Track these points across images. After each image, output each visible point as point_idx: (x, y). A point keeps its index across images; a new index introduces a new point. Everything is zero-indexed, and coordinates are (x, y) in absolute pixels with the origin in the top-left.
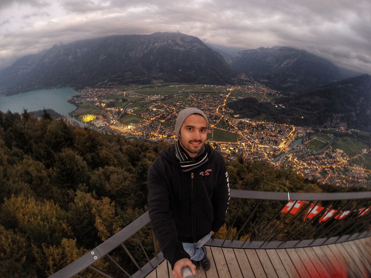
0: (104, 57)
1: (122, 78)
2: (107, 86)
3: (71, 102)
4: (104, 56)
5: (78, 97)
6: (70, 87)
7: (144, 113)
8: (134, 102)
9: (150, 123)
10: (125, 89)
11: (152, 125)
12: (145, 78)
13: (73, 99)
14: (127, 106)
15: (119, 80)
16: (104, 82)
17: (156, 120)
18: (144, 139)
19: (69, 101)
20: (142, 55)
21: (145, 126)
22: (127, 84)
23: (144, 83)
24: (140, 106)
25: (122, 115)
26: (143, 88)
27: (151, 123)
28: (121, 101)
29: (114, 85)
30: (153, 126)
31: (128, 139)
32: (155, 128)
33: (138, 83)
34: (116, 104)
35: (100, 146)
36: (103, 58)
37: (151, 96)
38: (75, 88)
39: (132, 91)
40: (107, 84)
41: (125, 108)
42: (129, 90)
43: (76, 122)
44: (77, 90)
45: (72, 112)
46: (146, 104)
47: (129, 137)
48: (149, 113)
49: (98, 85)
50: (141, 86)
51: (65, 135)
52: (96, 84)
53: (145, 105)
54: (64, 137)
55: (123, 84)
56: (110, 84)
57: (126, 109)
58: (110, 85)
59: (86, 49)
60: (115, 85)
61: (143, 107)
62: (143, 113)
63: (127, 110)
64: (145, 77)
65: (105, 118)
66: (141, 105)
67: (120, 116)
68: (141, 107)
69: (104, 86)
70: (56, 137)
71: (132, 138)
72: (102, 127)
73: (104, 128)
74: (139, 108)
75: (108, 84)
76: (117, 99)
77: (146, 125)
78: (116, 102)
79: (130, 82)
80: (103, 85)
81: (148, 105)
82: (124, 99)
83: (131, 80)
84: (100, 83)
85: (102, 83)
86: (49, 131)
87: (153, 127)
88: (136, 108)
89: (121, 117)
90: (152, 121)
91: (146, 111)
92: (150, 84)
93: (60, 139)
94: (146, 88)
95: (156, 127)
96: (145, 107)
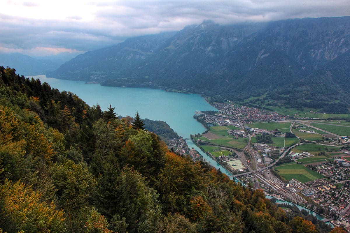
0: (264, 56)
1: (292, 95)
2: (264, 106)
3: (199, 119)
4: (264, 54)
5: (211, 113)
6: (202, 96)
7: (323, 166)
8: (308, 142)
9: (331, 188)
10: (295, 116)
11: (334, 194)
12: (337, 102)
13: (202, 116)
14: (293, 146)
15: (285, 99)
16: (260, 98)
17: (345, 186)
18: (312, 215)
19: (195, 117)
20: (336, 56)
21: (320, 192)
22: (300, 107)
23: (331, 109)
24: (318, 153)
25: (281, 160)
26: (329, 119)
27: (334, 189)
28: (283, 135)
29: (276, 105)
30: (337, 196)
31: (280, 206)
32: (340, 202)
33: (321, 109)
34: (272, 139)
35: (198, 189)
36: (262, 57)
37: (343, 137)
38: (209, 98)
39: (308, 121)
40: (263, 103)
41: (289, 149)
42: (301, 119)
43: (198, 153)
44: (212, 102)
45: (196, 136)
46: (331, 151)
47: (283, 203)
48: (332, 170)
49: (247, 101)
50: (325, 116)
51: (151, 156)
52: (245, 98)
53: (328, 151)
54: (149, 158)
55: (292, 107)
56: (270, 102)
57: (289, 151)
58: (268, 105)
59: (236, 39)
60: (278, 106)
61: (323, 154)
62: (320, 165)
63: (292, 154)
64: (336, 99)
65: (249, 159)
66: (319, 150)
67: (277, 161)
68: (319, 155)
69: (258, 104)
70: (136, 155)
71: (289, 207)
72: (240, 172)
73: (243, 175)
74: (316, 155)
75: (266, 101)
76: (277, 130)
77: (322, 190)
78: (274, 136)
79: (306, 105)
80: (257, 102)
81: (334, 152)
82: (290, 134)
83: (308, 101)
84: (252, 98)
85: (256, 98)
86: (130, 144)
87: (336, 199)
88: (309, 154)
89: (277, 164)
90: (337, 186)
91: (327, 164)
92: (345, 113)
93: (141, 159)
94: (336, 119)
95: (344, 200)
96: (328, 156)
